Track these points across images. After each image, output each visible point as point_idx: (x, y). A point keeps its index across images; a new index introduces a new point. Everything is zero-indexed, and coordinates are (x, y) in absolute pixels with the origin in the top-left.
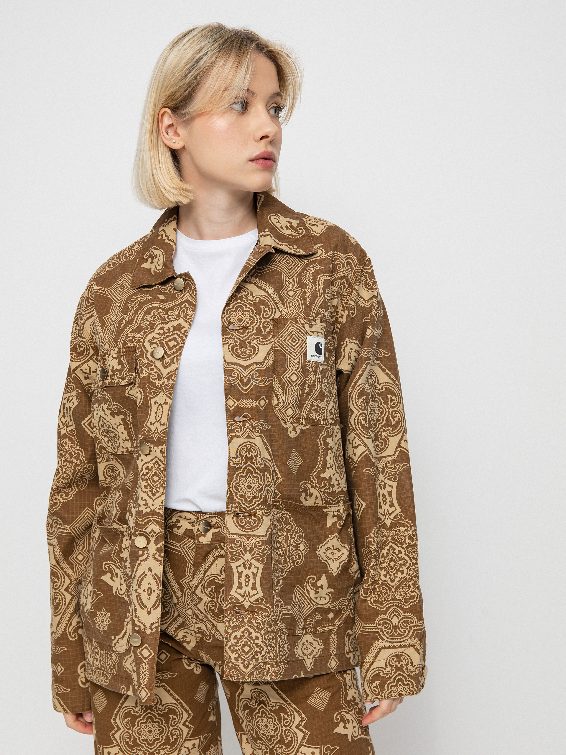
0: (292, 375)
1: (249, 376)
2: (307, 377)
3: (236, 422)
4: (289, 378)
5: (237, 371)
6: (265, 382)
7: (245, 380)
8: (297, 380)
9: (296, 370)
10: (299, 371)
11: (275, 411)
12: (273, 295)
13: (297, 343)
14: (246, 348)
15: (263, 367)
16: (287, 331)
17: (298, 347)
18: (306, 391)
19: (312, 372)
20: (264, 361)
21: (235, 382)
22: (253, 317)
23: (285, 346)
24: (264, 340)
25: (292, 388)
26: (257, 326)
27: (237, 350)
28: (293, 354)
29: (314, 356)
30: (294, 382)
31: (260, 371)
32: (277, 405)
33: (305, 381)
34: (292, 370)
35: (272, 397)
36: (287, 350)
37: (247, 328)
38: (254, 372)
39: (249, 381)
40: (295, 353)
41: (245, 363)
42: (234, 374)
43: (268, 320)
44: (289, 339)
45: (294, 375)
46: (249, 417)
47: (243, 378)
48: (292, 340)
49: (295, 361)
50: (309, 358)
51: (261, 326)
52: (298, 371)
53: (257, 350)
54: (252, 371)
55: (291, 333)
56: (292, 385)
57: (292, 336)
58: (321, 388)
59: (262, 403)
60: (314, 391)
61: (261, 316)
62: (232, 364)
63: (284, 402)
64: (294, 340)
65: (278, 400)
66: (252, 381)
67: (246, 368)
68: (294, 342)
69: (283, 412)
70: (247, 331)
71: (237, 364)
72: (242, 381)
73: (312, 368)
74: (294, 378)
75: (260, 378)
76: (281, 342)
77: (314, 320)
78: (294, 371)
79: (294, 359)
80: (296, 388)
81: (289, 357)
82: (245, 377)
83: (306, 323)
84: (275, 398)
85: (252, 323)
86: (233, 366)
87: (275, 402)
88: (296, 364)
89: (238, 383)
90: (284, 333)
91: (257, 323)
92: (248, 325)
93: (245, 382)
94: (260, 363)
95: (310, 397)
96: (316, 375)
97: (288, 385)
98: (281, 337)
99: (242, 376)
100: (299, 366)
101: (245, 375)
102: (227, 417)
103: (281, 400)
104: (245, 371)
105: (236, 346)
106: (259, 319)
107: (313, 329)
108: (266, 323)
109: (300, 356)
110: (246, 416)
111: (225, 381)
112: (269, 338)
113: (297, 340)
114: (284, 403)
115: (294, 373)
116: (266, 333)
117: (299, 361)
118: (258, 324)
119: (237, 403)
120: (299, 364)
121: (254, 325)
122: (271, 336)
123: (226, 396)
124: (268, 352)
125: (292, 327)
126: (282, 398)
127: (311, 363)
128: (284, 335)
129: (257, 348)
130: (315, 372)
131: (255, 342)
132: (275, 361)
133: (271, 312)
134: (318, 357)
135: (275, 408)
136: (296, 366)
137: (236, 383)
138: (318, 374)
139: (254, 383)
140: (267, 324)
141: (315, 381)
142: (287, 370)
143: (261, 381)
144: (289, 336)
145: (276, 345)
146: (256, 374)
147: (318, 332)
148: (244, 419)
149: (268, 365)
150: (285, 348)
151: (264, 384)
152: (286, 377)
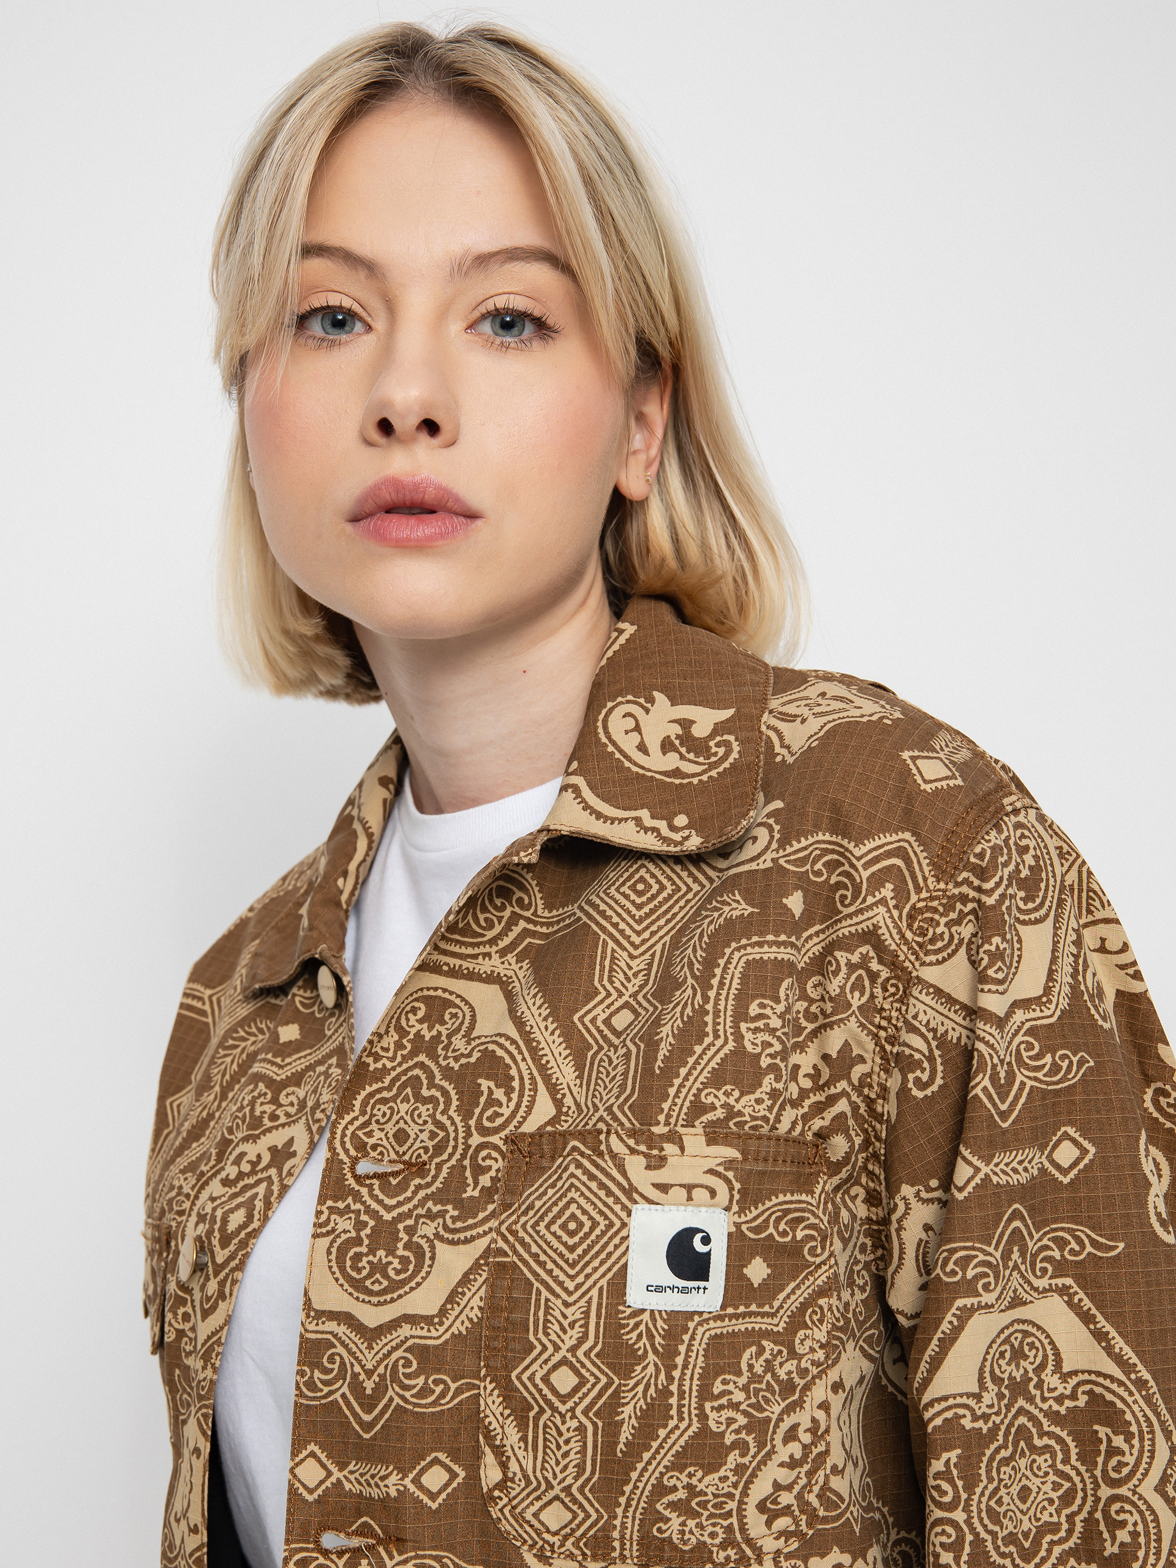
0: (555, 1367)
1: (381, 1370)
2: (625, 1372)
3: (326, 1553)
4: (546, 1379)
5: (340, 1349)
6: (443, 1395)
7: (369, 1386)
8: (575, 1390)
9: (573, 1350)
10: (587, 1354)
11: (495, 1513)
12: (537, 1035)
13: (587, 1235)
14: (391, 1252)
15: (436, 1337)
16: (553, 1185)
17: (585, 1252)
18: (625, 1434)
19: (651, 1357)
20: (443, 1312)
21: (331, 1393)
22: (441, 1126)
23: (535, 1249)
24: (459, 1225)
25: (558, 1421)
26: (453, 1162)
27: (358, 1257)
28: (561, 1284)
29: (659, 1289)
30: (564, 1399)
31: (422, 1352)
32: (502, 1485)
33: (617, 1392)
34: (557, 1349)
35: (478, 1455)
36: (542, 1264)
37: (420, 1169)
38: (399, 1353)
39: (380, 1389)
40: (572, 1278)
41: (371, 1316)
42: (331, 1360)
43: (495, 1139)
44: (552, 1222)
45: (564, 1369)
46: (373, 1535)
47: (362, 1377)
48: (564, 1227)
49: (568, 1312)
50: (636, 1296)
51: (467, 1162)
52: (580, 1353)
53: (428, 1262)
54: (395, 1349)
55: (564, 1195)
56: (555, 1410)
57: (567, 1206)
58: (703, 1417)
59: (435, 1478)
60: (662, 1433)
61: (472, 1123)
62: (333, 1316)
63: (526, 1477)
64: (572, 1226)
65: (504, 1466)
66: (390, 1393)
67: (371, 1335)
68: (572, 1234)
69: (528, 1516)
70: (417, 1181)
71: (347, 1319)
72: (357, 1387)
73: (651, 1337)
74: (564, 1380)
75: (421, 1380)
76: (521, 1234)
77: (674, 1138)
78: (563, 1353)
79: (567, 1305)
80: (574, 1424)
81: (545, 1293)
82: (369, 1373)
83: (633, 1151)
84: (489, 1458)
85: (439, 1149)
86: (332, 1326)
87: (491, 1474)
88: (572, 1325)
89: (343, 1396)
90: (539, 1198)
91: (455, 1148)
92: (425, 1157)
93: (369, 1392)
94: (428, 1320)
95: (646, 1456)
96: (670, 1367)
97: (542, 1411)
98: (525, 1213)
99: (357, 1369)
100: (585, 1335)
101: (369, 1366)
102: (288, 1532)
103: (514, 1466)
104: (370, 1347)
105: (358, 1241)
106: (461, 1135)
107: (662, 1176)
108: (484, 1153)
109: (595, 1292)
110: (364, 1531)
111: (298, 1387)
112: (481, 1216)
113: (588, 1224)
114: (528, 1483)
115: (564, 1362)
116: (476, 1193)
117: (587, 1314)
118: (457, 1156)
119: (337, 1474)
120: (586, 1326)
121: (445, 1156)
122: (491, 1208)
123: (297, 1446)
124: (466, 1275)
125: (572, 1168)
126: (522, 1460)
127: (646, 1317)
128: (538, 1204)
129: (428, 1255)
130: (668, 1356)
131: (428, 1229)
132: (491, 1306)
133: (512, 1105)
134: (684, 1291)
135: (494, 1500)
136: (576, 1333)
137: (337, 1396)
138: (679, 1360)
139: (397, 1400)
140: (489, 1156)
141: (665, 1393)
142: (532, 1347)
143: (425, 1392)
144: (556, 1210)
145: (501, 1244)
146: (408, 1364)
147: (689, 1188)
148: (356, 1542)
149: (460, 1327)
150: (535, 1256)
151: (435, 1403)
152: (531, 1378)
